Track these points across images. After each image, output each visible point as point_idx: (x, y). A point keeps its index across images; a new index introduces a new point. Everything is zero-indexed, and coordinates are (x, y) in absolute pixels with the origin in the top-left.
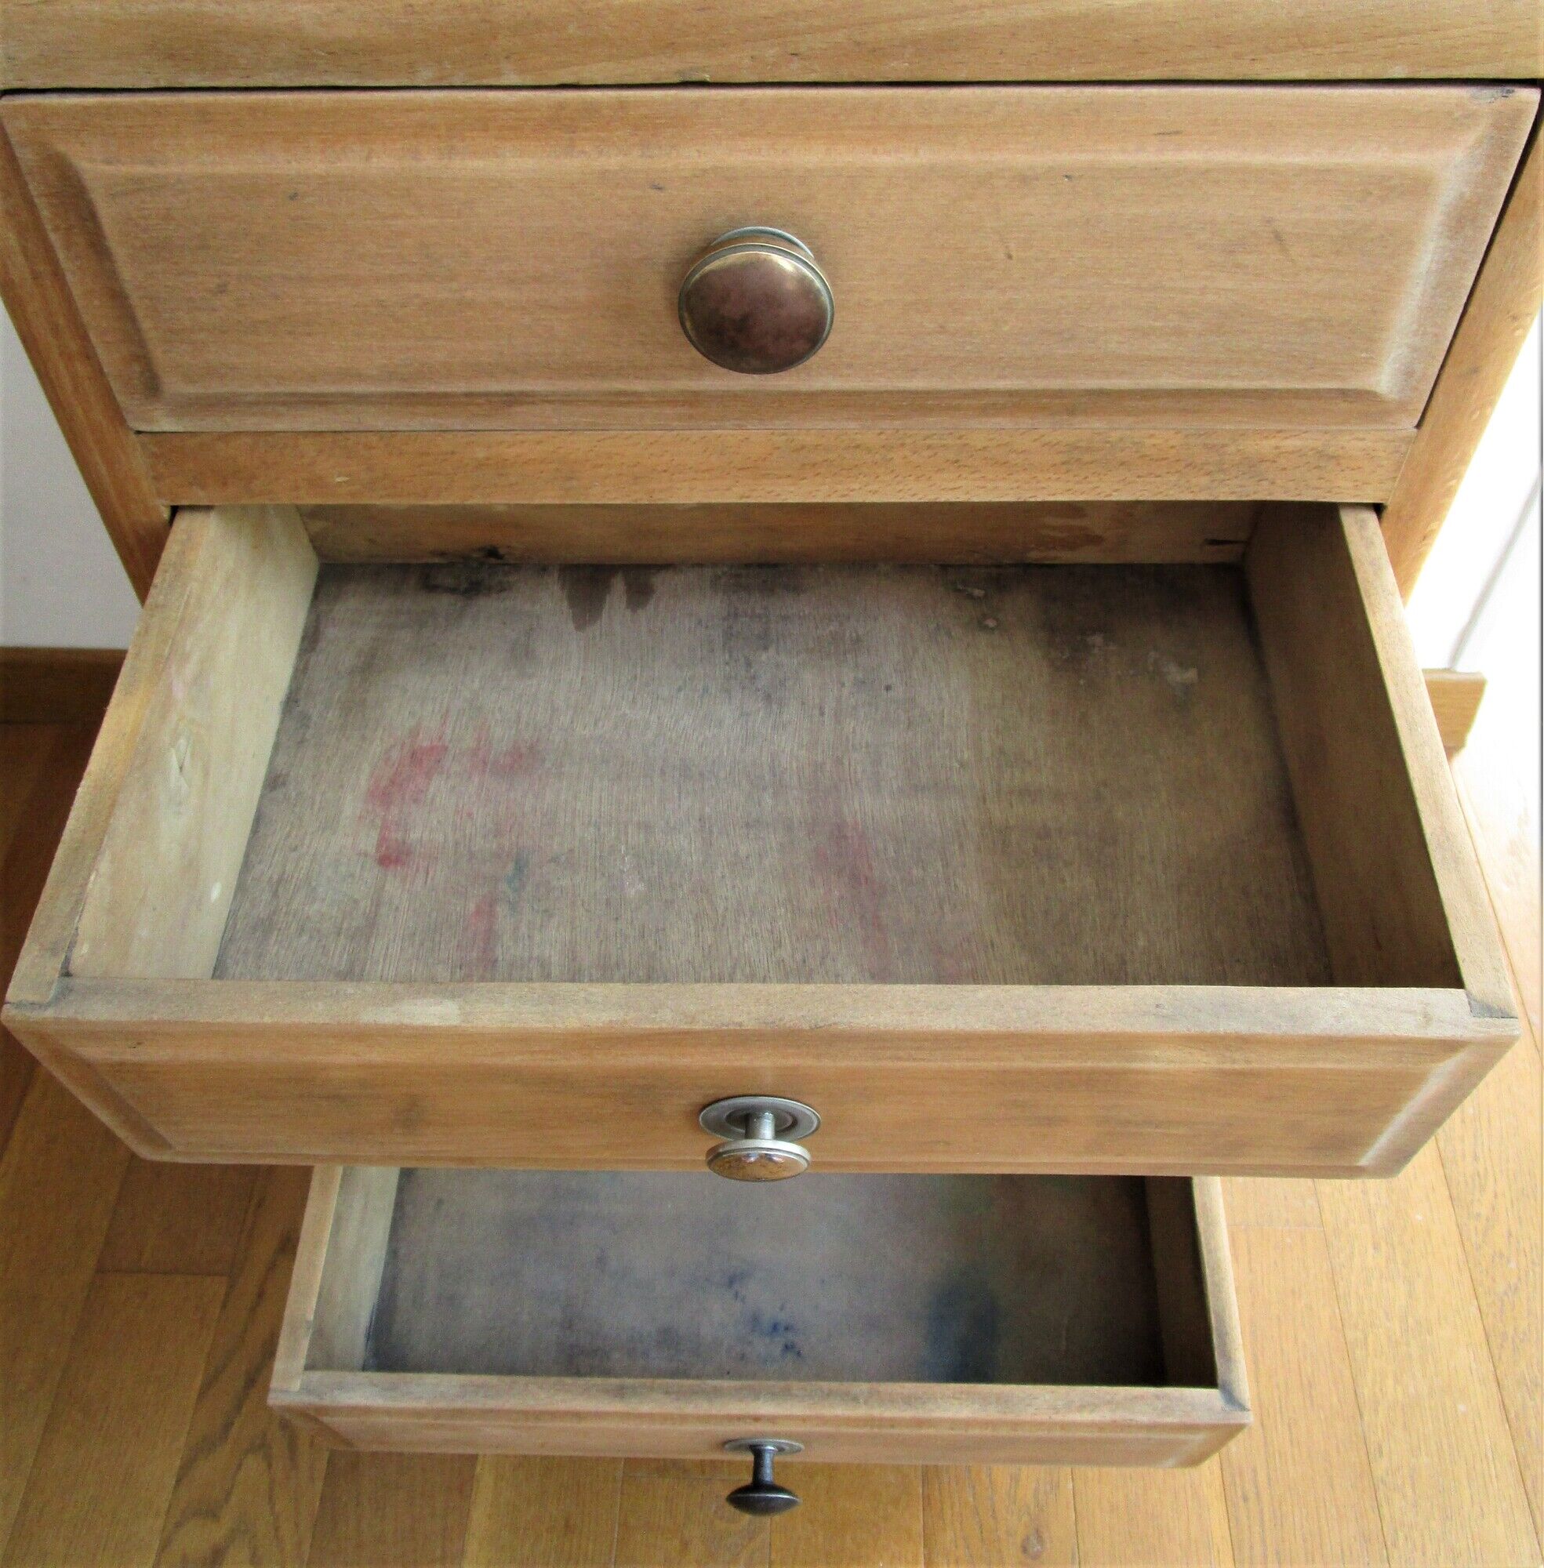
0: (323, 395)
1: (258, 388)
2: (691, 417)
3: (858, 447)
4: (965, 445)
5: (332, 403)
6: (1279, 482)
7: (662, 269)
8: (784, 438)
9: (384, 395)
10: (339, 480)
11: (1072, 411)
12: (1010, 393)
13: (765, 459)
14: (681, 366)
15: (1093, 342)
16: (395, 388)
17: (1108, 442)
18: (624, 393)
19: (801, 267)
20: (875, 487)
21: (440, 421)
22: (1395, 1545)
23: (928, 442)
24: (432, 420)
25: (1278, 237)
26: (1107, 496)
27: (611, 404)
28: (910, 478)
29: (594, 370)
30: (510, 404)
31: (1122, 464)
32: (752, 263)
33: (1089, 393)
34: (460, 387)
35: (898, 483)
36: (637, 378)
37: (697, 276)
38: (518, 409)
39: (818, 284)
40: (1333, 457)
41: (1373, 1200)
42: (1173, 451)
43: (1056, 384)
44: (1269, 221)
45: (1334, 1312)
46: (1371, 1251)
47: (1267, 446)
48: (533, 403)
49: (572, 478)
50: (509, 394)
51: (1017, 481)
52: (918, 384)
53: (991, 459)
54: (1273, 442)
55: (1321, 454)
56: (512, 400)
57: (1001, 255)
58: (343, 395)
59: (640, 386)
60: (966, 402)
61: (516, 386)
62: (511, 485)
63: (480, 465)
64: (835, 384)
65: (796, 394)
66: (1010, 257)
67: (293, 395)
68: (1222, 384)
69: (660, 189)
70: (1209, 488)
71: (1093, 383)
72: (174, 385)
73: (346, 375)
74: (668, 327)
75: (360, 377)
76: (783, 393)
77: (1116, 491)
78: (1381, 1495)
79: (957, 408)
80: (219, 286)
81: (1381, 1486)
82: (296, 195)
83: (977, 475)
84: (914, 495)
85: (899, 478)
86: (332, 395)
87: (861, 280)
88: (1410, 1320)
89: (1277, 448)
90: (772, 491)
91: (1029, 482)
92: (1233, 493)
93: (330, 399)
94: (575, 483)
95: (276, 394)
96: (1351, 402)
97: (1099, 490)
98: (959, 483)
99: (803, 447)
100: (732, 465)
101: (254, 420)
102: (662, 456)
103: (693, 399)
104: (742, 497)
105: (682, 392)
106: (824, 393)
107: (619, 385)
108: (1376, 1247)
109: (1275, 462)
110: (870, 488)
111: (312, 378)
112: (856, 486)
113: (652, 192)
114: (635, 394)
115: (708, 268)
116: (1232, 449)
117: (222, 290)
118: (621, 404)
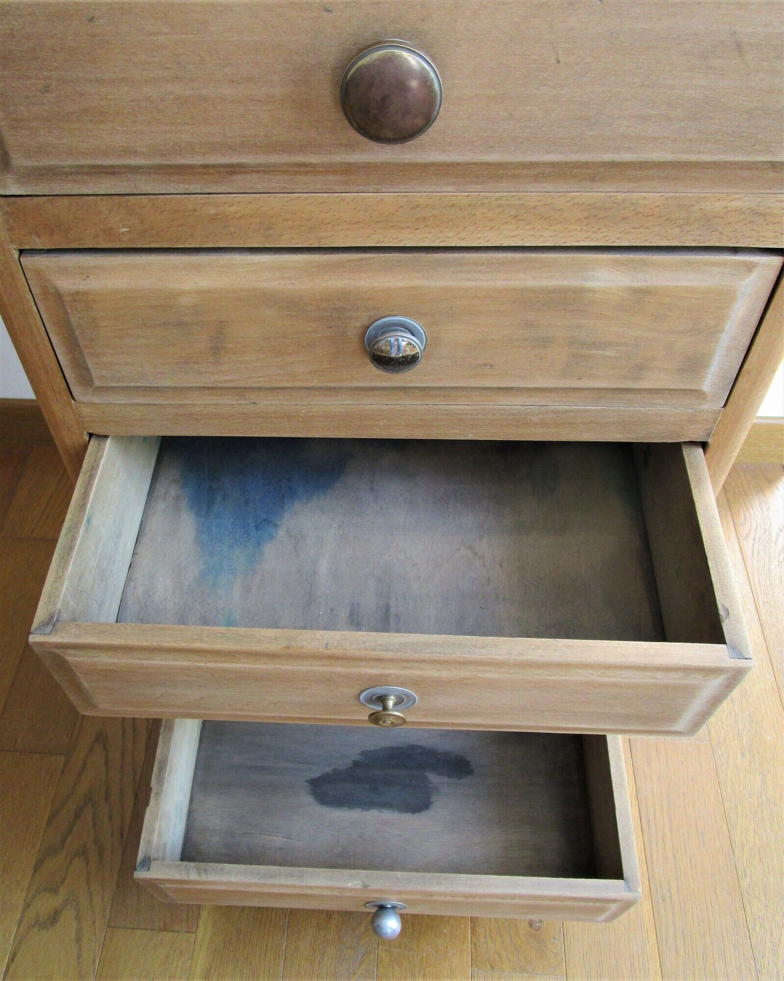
0: (112, 167)
1: (70, 162)
2: (346, 183)
3: (453, 205)
4: (523, 204)
5: (118, 173)
6: (725, 233)
7: (330, 72)
8: (406, 199)
9: (152, 167)
10: (123, 230)
11: (593, 179)
12: (553, 165)
13: (393, 214)
14: (341, 145)
15: (610, 126)
16: (157, 161)
17: (615, 203)
18: (305, 165)
19: (421, 61)
20: (462, 235)
21: (187, 186)
22: (754, 929)
23: (499, 202)
24: (181, 185)
25: (739, 46)
26: (613, 242)
27: (296, 173)
28: (486, 229)
29: (285, 147)
30: (232, 173)
31: (624, 219)
32: (389, 58)
33: (605, 164)
34: (198, 160)
35: (478, 232)
36: (312, 153)
37: (353, 70)
38: (235, 177)
39: (432, 75)
40: (762, 214)
41: (741, 727)
42: (658, 209)
43: (583, 157)
44: (734, 34)
45: (717, 791)
46: (740, 757)
47: (718, 206)
48: (245, 173)
49: (269, 229)
50: (232, 166)
51: (555, 231)
52: (494, 157)
53: (539, 215)
54: (723, 203)
55: (754, 212)
56: (233, 170)
57: (553, 61)
58: (125, 166)
59: (313, 159)
60: (525, 172)
61: (234, 160)
62: (232, 233)
63: (213, 219)
64: (441, 158)
65: (414, 165)
66: (558, 62)
67: (93, 166)
68: (693, 158)
69: (329, 11)
70: (679, 237)
71: (607, 157)
72: (18, 160)
73: (126, 152)
74: (333, 114)
75: (136, 153)
76: (405, 165)
77: (618, 238)
78: (745, 900)
79: (518, 176)
80: (45, 87)
81: (746, 895)
82: (93, 18)
83: (528, 227)
84: (488, 241)
85: (479, 229)
86: (118, 166)
87: (460, 79)
88: (763, 797)
89: (726, 207)
90: (397, 238)
91: (562, 232)
92: (695, 240)
93: (117, 170)
94: (271, 232)
95: (83, 166)
96: (778, 172)
97: (607, 238)
98: (519, 232)
99: (418, 206)
100: (373, 219)
101: (69, 186)
102: (327, 212)
103: (349, 169)
104: (378, 242)
105: (341, 164)
106: (433, 164)
107: (300, 158)
108: (743, 755)
109: (723, 218)
110: (459, 236)
111: (105, 154)
112: (450, 234)
113: (324, 14)
114: (310, 165)
115: (360, 63)
116: (696, 208)
117: (47, 89)
118: (301, 173)
